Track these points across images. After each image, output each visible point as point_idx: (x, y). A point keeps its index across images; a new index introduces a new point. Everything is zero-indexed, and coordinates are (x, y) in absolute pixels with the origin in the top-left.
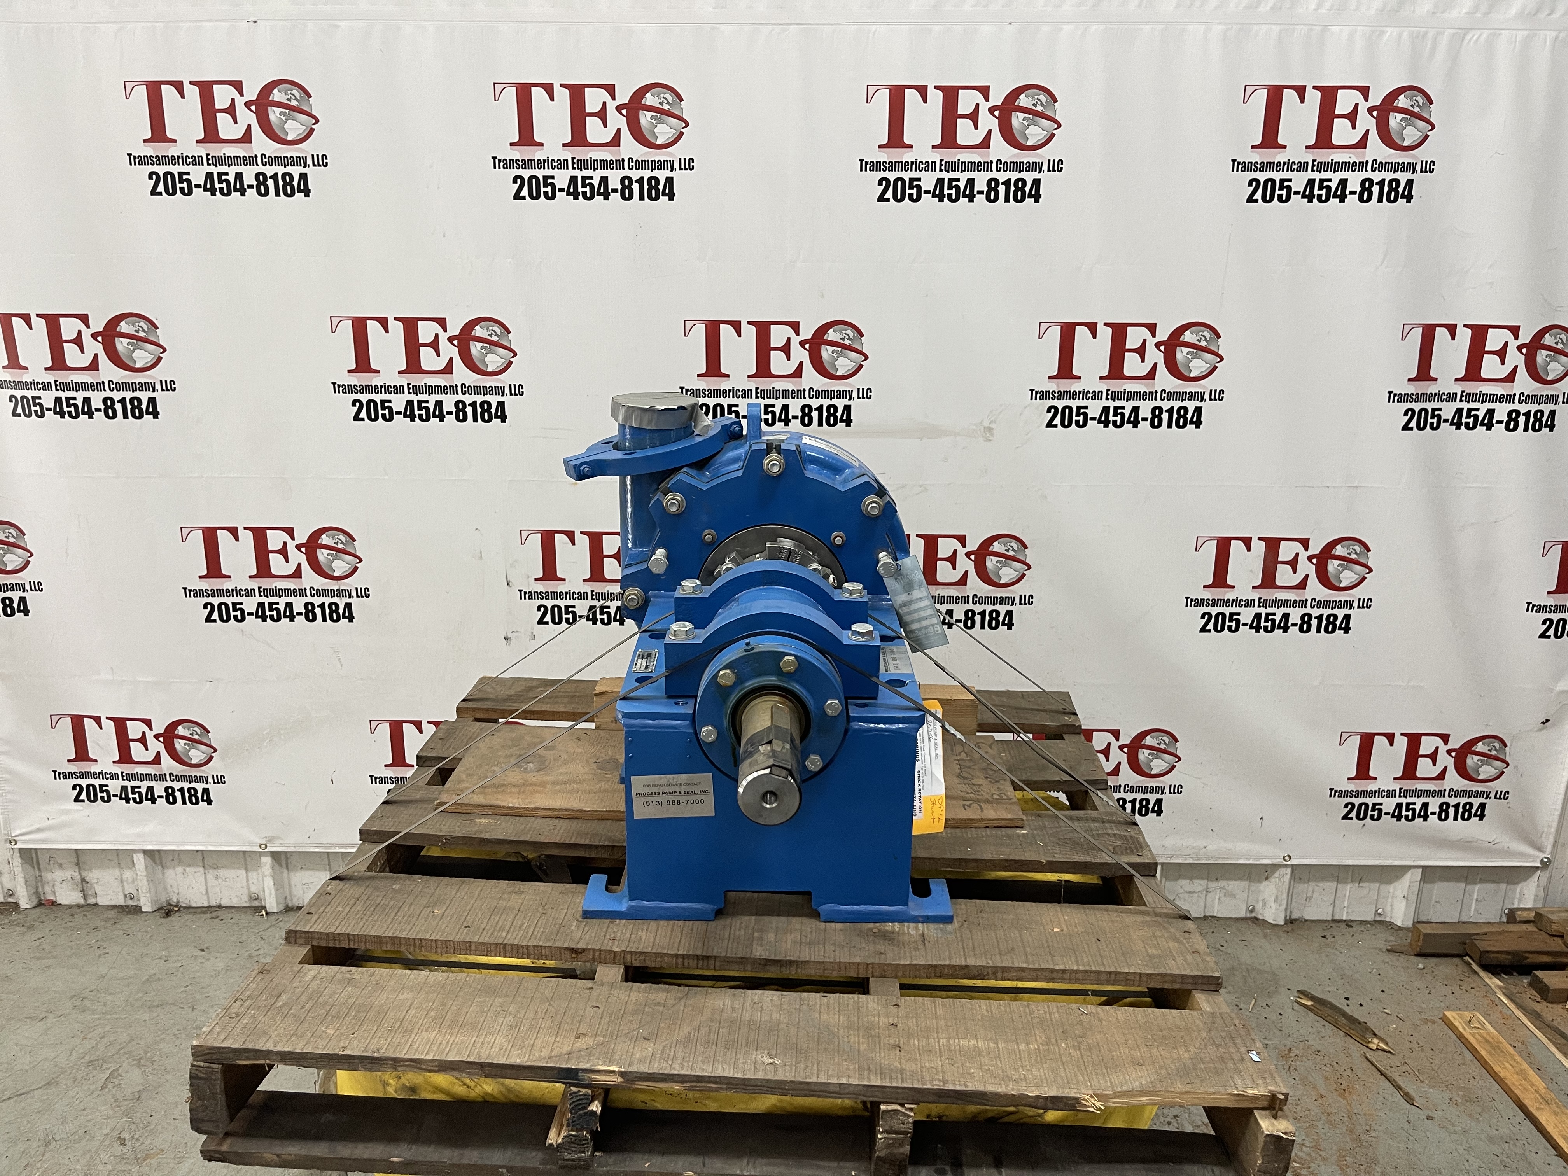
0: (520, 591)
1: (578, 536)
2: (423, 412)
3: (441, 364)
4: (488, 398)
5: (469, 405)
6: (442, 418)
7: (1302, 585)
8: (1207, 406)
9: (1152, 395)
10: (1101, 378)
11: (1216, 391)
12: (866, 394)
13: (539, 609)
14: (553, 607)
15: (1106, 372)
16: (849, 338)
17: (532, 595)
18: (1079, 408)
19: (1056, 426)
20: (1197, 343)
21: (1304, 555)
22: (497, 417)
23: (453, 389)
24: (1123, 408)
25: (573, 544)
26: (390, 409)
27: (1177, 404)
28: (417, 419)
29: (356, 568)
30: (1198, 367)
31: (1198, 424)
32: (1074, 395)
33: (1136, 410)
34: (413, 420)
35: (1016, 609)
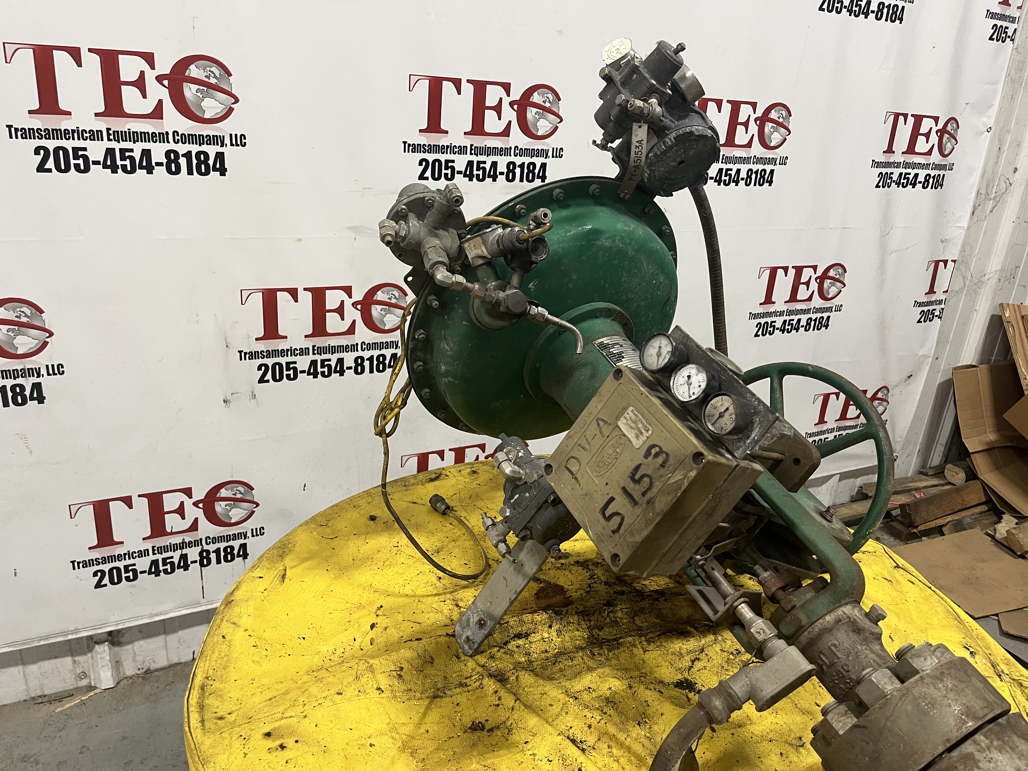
0: (240, 352)
1: (301, 293)
2: (127, 162)
3: (148, 107)
4: (204, 148)
5: (183, 156)
6: (150, 171)
13: (259, 368)
14: (274, 365)
16: (549, 102)
17: (253, 355)
22: (215, 169)
23: (162, 137)
25: (296, 301)
26: (86, 158)
28: (120, 170)
29: (45, 344)
34: (114, 171)
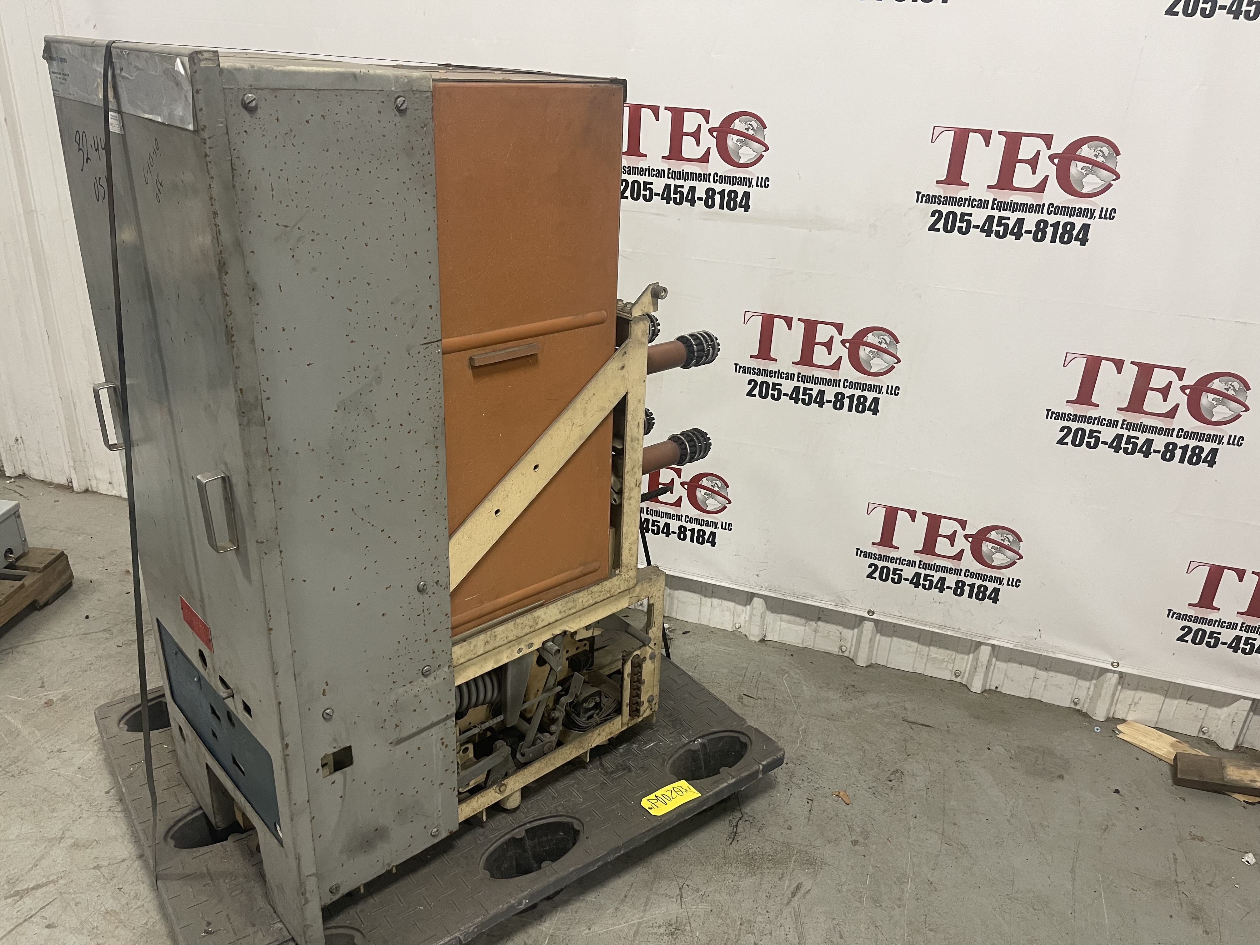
7: (1172, 414)
8: (1095, 224)
9: (1038, 209)
10: (989, 187)
11: (1107, 209)
12: (764, 183)
15: (994, 182)
18: (963, 215)
19: (938, 230)
20: (1095, 158)
21: (1177, 384)
24: (1008, 219)
27: (1064, 219)
30: (1091, 183)
31: (1084, 241)
32: (959, 202)
33: (1020, 222)
35: (883, 397)
